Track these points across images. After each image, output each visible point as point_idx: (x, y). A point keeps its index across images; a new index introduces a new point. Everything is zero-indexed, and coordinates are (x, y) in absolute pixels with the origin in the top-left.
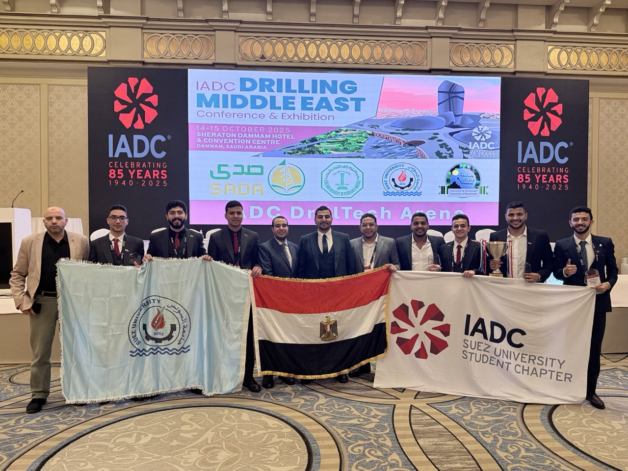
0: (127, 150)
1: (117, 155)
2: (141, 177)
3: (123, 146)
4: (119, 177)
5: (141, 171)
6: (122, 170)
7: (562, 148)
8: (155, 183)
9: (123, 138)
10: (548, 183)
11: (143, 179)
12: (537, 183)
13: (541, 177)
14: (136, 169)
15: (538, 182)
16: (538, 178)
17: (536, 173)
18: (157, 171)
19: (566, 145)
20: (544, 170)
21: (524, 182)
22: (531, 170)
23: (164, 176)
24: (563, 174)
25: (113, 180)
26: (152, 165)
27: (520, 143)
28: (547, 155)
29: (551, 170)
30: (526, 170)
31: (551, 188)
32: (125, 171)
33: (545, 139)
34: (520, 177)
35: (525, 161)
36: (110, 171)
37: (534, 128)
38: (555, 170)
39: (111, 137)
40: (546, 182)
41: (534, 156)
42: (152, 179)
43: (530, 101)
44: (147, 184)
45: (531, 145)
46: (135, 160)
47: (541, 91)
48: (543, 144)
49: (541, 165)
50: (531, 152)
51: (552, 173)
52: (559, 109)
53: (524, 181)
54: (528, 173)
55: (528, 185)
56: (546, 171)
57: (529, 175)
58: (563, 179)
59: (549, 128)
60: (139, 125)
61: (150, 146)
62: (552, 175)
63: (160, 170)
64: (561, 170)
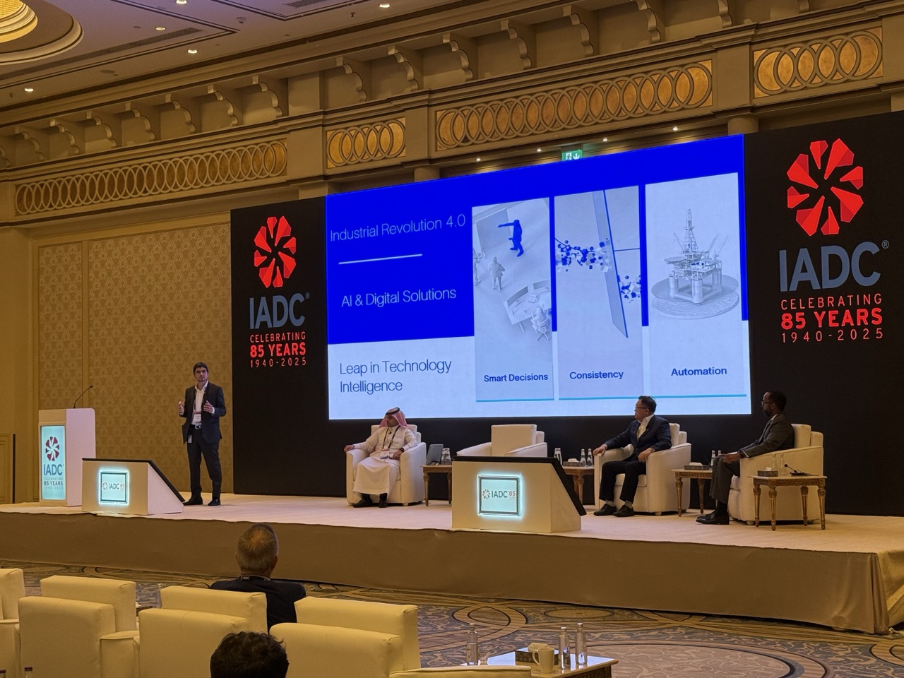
0: (266, 318)
1: (257, 327)
2: (281, 354)
3: (263, 313)
4: (260, 356)
5: (281, 345)
6: (262, 346)
7: (866, 255)
8: (294, 361)
9: (263, 300)
10: (840, 327)
11: (283, 357)
12: (819, 329)
13: (827, 315)
14: (276, 342)
15: (820, 326)
16: (820, 319)
17: (817, 309)
18: (296, 344)
19: (873, 248)
20: (831, 301)
21: (794, 329)
22: (805, 304)
23: (303, 351)
24: (869, 308)
25: (254, 359)
26: (291, 335)
27: (783, 254)
28: (835, 272)
29: (846, 300)
30: (797, 304)
31: (847, 335)
32: (266, 349)
33: (831, 240)
34: (786, 319)
35: (794, 288)
36: (252, 347)
37: (809, 222)
38: (854, 300)
39: (252, 300)
40: (837, 325)
41: (811, 276)
42: (291, 356)
43: (798, 172)
44: (286, 363)
45: (804, 255)
46: (275, 330)
47: (817, 148)
48: (826, 251)
49: (825, 293)
50: (804, 270)
51: (847, 307)
52: (856, 176)
53: (794, 326)
54: (802, 311)
55: (801, 333)
56: (836, 302)
57: (803, 314)
58: (870, 318)
59: (838, 218)
60: (279, 283)
61: (289, 310)
62: (847, 311)
63: (299, 342)
64: (867, 299)
